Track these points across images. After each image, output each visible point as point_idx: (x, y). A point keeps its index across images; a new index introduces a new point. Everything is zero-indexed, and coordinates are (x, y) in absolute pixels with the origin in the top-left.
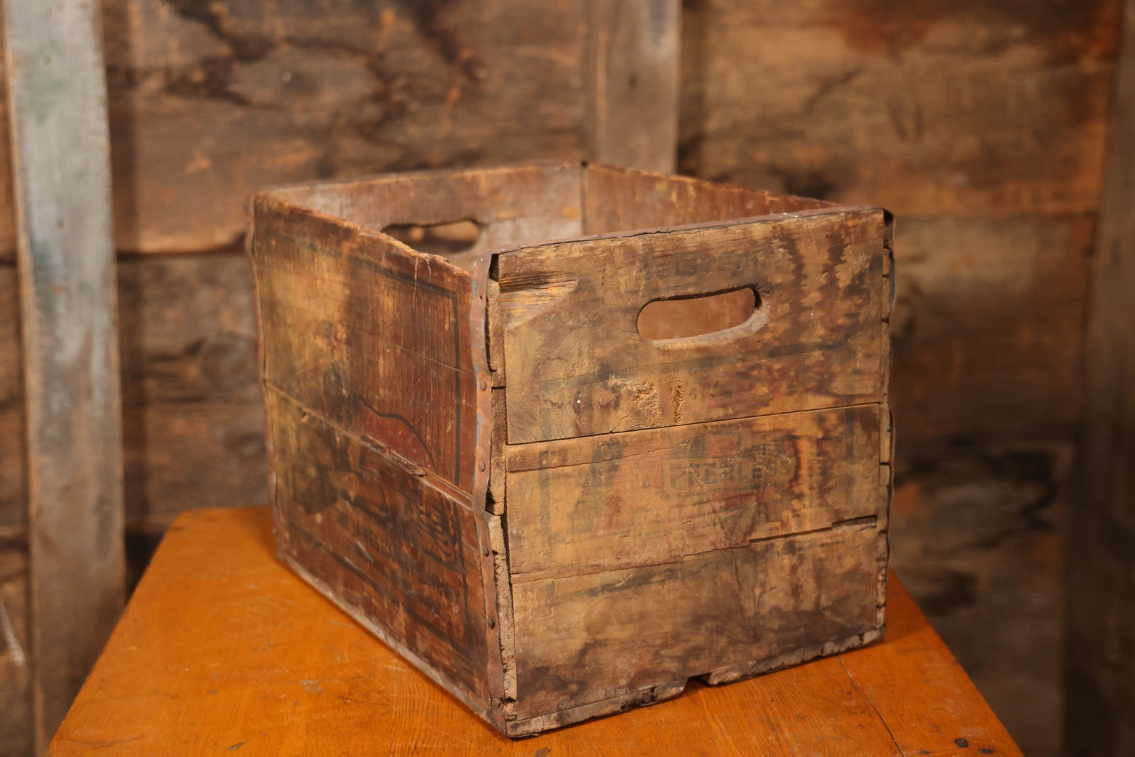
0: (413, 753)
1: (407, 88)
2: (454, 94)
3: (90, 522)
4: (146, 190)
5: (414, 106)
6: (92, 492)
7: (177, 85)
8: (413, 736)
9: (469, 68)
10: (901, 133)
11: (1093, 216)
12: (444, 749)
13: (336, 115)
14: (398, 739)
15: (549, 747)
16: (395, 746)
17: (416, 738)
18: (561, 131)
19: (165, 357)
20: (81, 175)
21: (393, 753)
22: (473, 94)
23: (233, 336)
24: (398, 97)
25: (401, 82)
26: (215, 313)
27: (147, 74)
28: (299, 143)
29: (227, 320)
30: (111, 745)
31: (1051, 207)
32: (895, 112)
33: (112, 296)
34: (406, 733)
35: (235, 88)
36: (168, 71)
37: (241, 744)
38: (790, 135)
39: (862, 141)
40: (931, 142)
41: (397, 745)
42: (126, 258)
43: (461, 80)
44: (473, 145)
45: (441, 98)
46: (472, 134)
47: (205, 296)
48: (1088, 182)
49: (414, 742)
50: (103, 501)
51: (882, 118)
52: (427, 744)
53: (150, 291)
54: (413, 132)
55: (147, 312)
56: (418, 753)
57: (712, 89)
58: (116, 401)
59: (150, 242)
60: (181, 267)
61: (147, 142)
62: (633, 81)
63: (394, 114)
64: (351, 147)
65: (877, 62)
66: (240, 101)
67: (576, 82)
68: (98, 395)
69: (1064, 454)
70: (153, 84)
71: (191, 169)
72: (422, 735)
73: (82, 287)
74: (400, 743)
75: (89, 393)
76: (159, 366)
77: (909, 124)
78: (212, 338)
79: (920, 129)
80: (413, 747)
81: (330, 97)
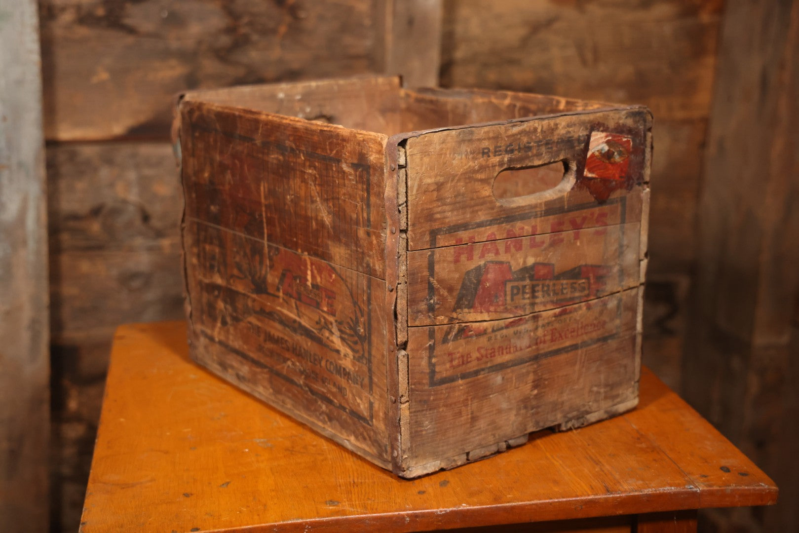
0: (354, 487)
1: (251, 24)
2: (283, 29)
3: (25, 337)
4: (62, 95)
5: (255, 37)
6: (26, 315)
7: (85, 18)
8: (349, 475)
9: (293, 11)
10: (584, 62)
11: (706, 121)
12: (374, 482)
13: (200, 42)
14: (340, 477)
15: (447, 480)
16: (339, 482)
17: (352, 476)
18: (357, 57)
19: (75, 217)
20: (20, 82)
21: (340, 486)
22: (296, 30)
23: (125, 202)
24: (244, 30)
25: (245, 20)
26: (112, 185)
27: (63, 9)
28: (173, 62)
29: (120, 191)
30: (133, 486)
31: (679, 114)
32: (580, 47)
33: (42, 172)
34: (343, 472)
35: (128, 21)
36: (78, 7)
37: (228, 483)
38: (512, 62)
39: (558, 68)
40: (604, 69)
41: (340, 481)
42: (51, 144)
43: (288, 19)
44: (295, 66)
45: (274, 31)
46: (295, 58)
47: (105, 173)
48: (703, 97)
49: (352, 478)
50: (34, 322)
51: (571, 52)
52: (361, 479)
53: (65, 169)
54: (253, 56)
55: (63, 184)
56: (357, 486)
57: (459, 29)
58: (44, 249)
59: (65, 133)
60: (88, 152)
61: (63, 60)
62: (411, 22)
63: (241, 43)
64: (210, 65)
65: (569, 13)
66: (131, 31)
67: (367, 22)
68: (32, 245)
69: (683, 283)
70: (67, 17)
71: (95, 80)
72: (356, 474)
73: (20, 165)
74: (341, 479)
75: (25, 243)
76: (71, 224)
77: (589, 56)
78: (110, 203)
79: (596, 59)
80: (352, 482)
81: (194, 29)
